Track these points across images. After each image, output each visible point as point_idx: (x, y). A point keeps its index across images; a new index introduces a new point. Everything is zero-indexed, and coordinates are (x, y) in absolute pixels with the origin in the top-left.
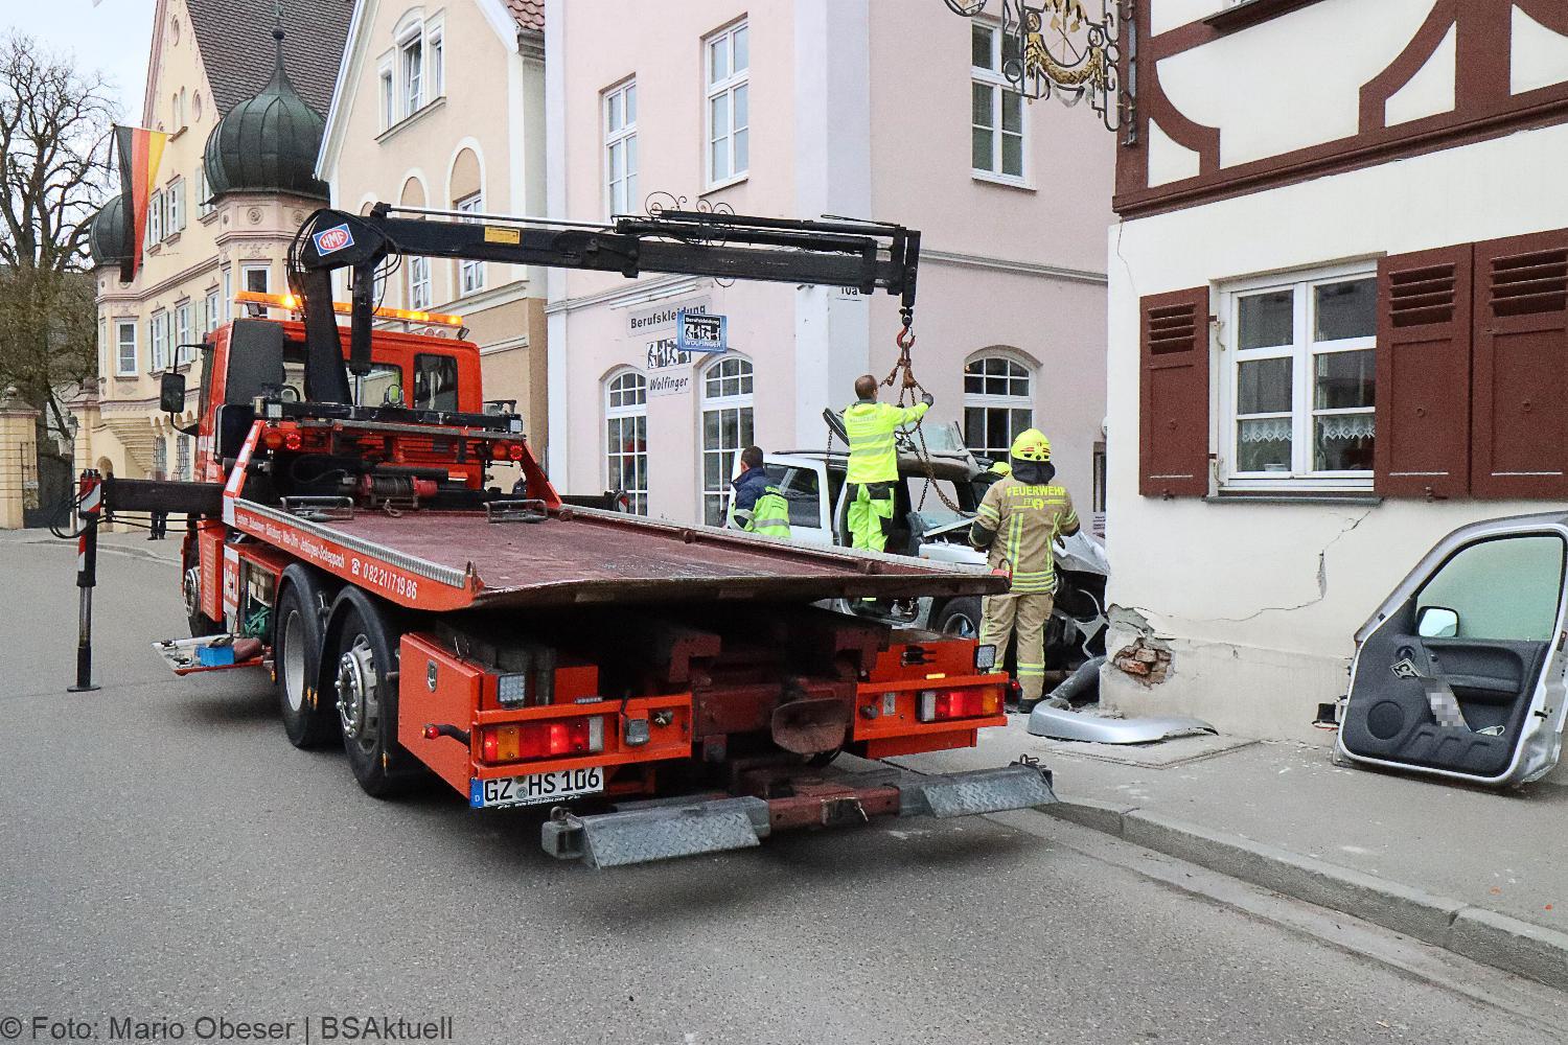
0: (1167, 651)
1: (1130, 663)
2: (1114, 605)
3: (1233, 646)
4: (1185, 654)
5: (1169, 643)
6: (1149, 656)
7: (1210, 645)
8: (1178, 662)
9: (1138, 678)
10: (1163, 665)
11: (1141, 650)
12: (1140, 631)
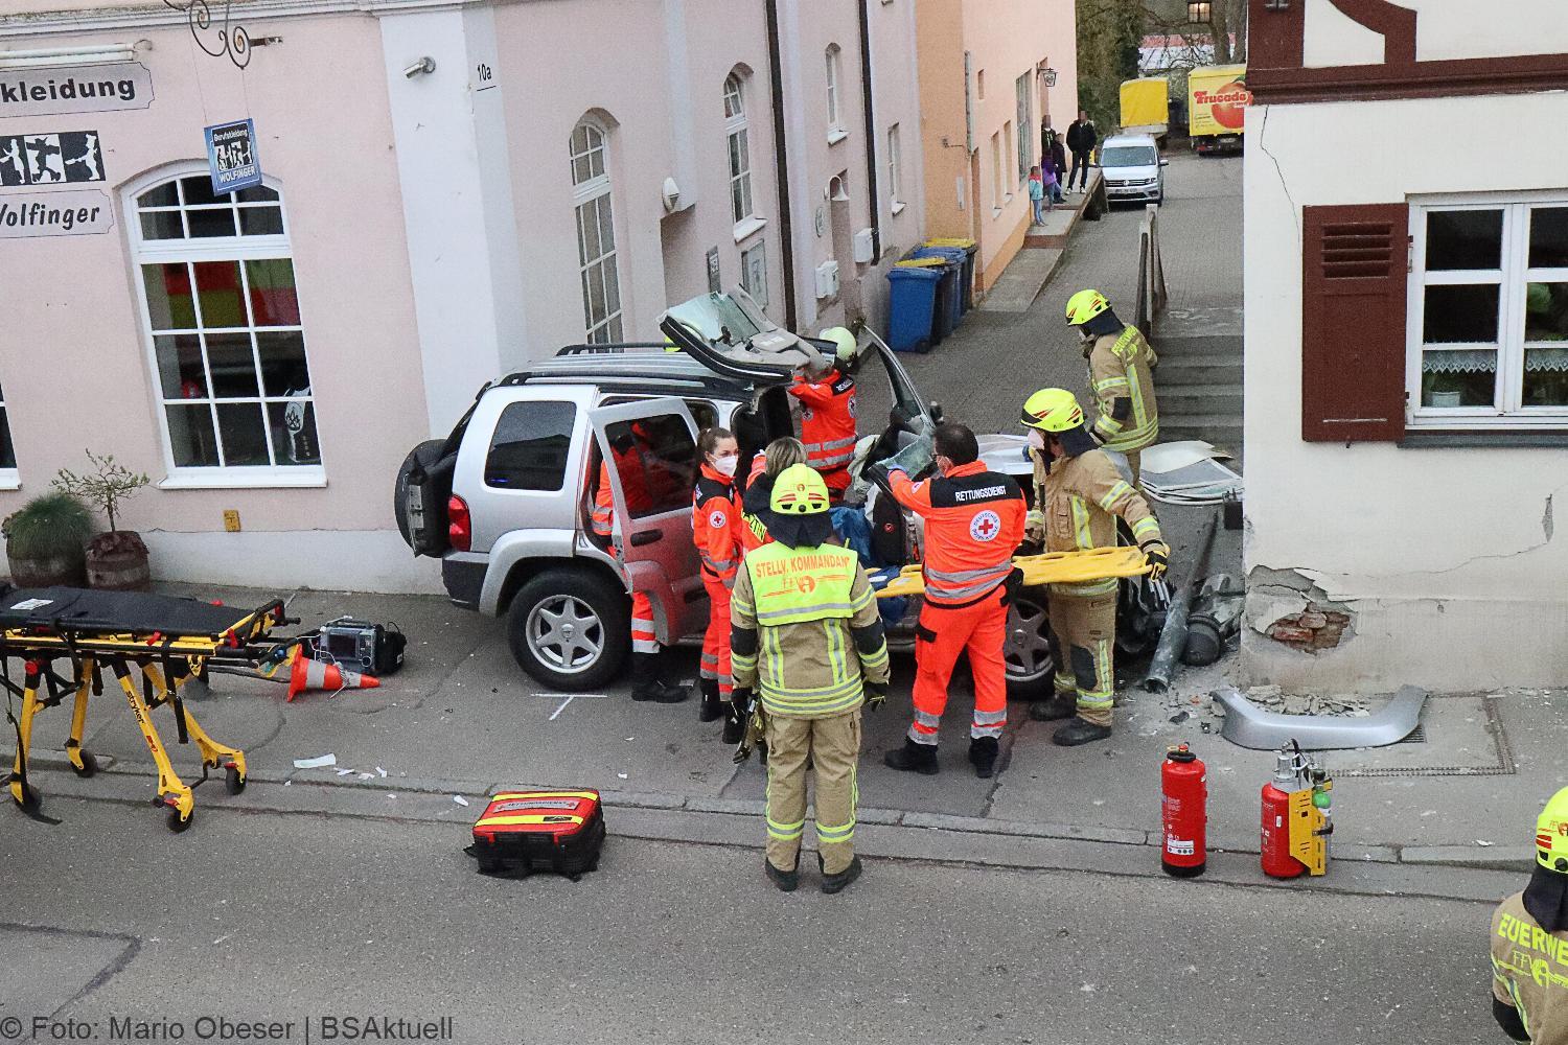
0: (1344, 613)
1: (1292, 631)
2: (1259, 566)
3: (1436, 600)
4: (1371, 614)
5: (1349, 605)
6: (1319, 621)
7: (1407, 603)
8: (1361, 624)
9: (1298, 645)
10: (1334, 627)
11: (1309, 616)
12: (1304, 594)
